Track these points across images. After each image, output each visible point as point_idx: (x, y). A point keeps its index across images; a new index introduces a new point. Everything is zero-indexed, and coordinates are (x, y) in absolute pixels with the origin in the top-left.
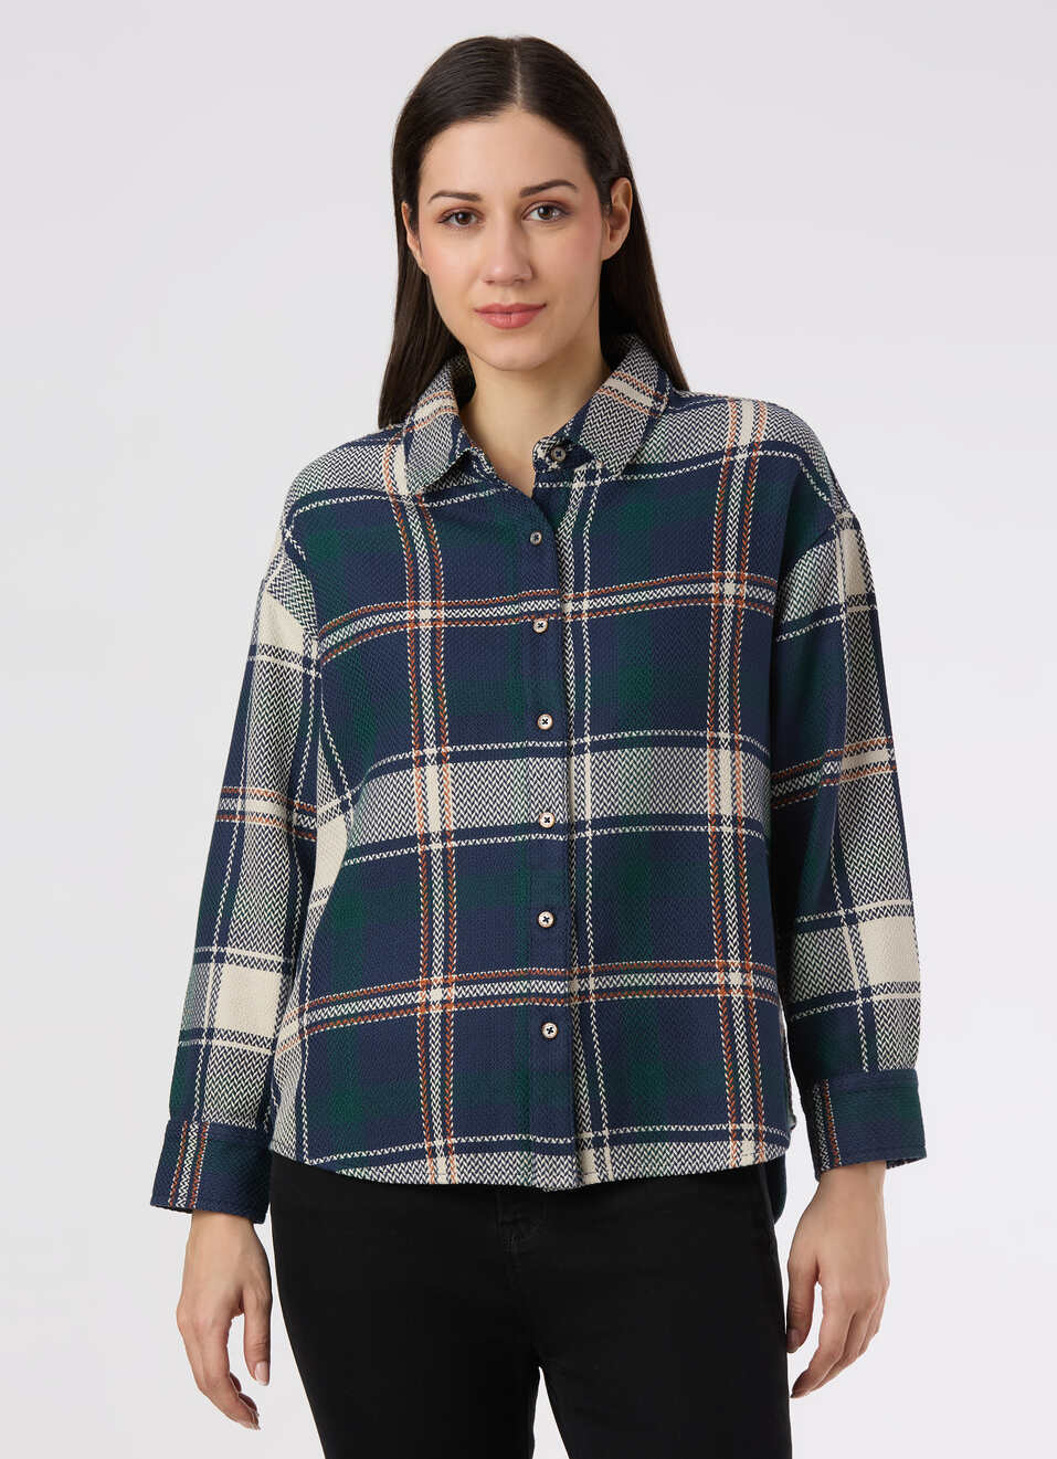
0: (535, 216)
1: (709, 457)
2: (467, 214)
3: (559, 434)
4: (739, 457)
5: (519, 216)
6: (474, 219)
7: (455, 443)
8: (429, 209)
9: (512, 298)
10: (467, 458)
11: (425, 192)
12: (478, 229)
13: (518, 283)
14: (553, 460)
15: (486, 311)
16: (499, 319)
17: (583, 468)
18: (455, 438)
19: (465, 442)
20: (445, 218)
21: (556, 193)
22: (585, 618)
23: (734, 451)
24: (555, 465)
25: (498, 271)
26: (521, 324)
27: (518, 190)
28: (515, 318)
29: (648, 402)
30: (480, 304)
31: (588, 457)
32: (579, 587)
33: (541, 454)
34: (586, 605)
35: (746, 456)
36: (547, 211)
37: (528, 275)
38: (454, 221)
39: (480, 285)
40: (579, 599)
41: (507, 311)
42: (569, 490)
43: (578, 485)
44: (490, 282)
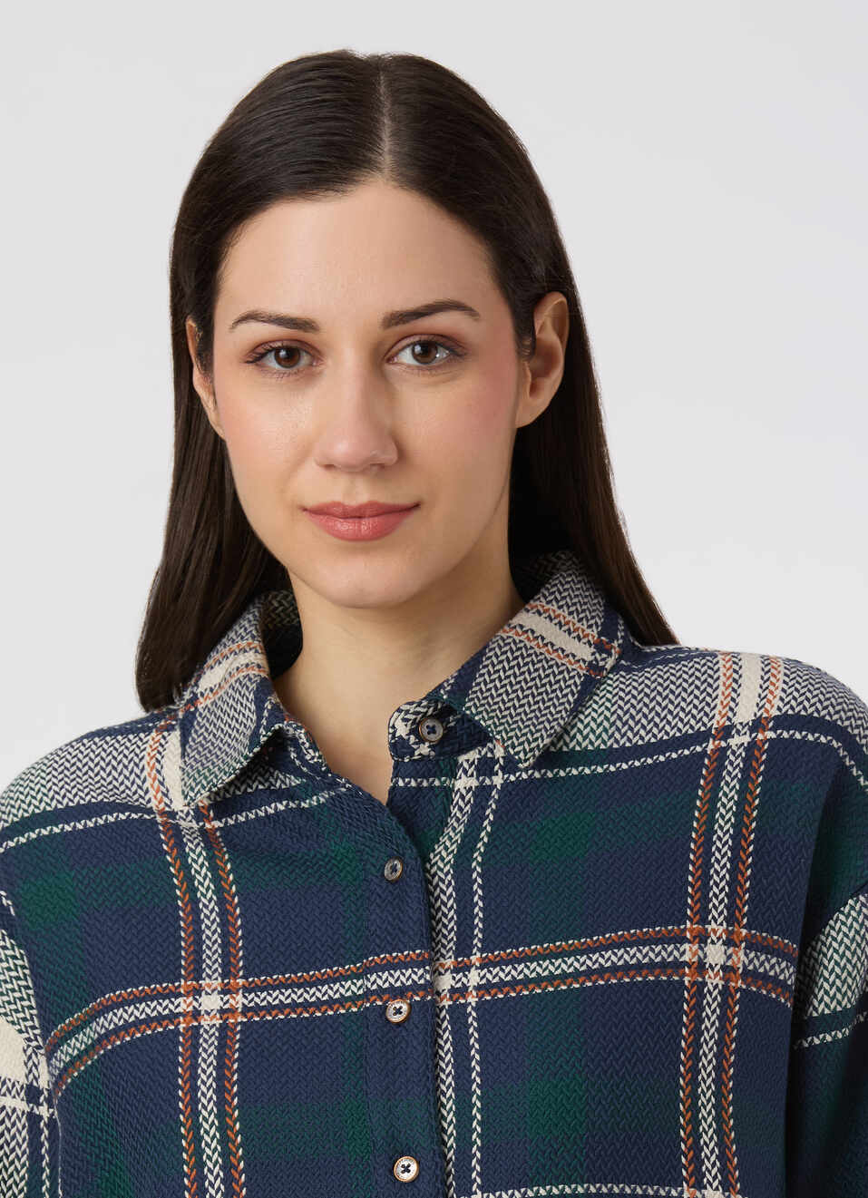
0: (406, 357)
1: (686, 741)
2: (293, 352)
3: (433, 697)
4: (735, 741)
5: (381, 357)
6: (305, 359)
7: (260, 718)
8: (230, 340)
9: (362, 493)
10: (279, 742)
11: (225, 312)
12: (310, 376)
13: (374, 469)
14: (421, 740)
15: (320, 512)
16: (345, 526)
17: (473, 755)
18: (260, 710)
19: (276, 715)
20: (256, 355)
21: (443, 319)
22: (472, 1000)
23: (726, 732)
24: (424, 749)
25: (342, 449)
26: (378, 535)
27: (379, 316)
28: (366, 526)
29: (586, 653)
30: (312, 500)
31: (480, 737)
32: (464, 948)
33: (402, 730)
34: (474, 978)
35: (746, 739)
36: (426, 349)
37: (390, 456)
38: (271, 362)
39: (311, 471)
40: (462, 969)
41: (357, 514)
42: (448, 792)
43: (464, 783)
44: (329, 467)
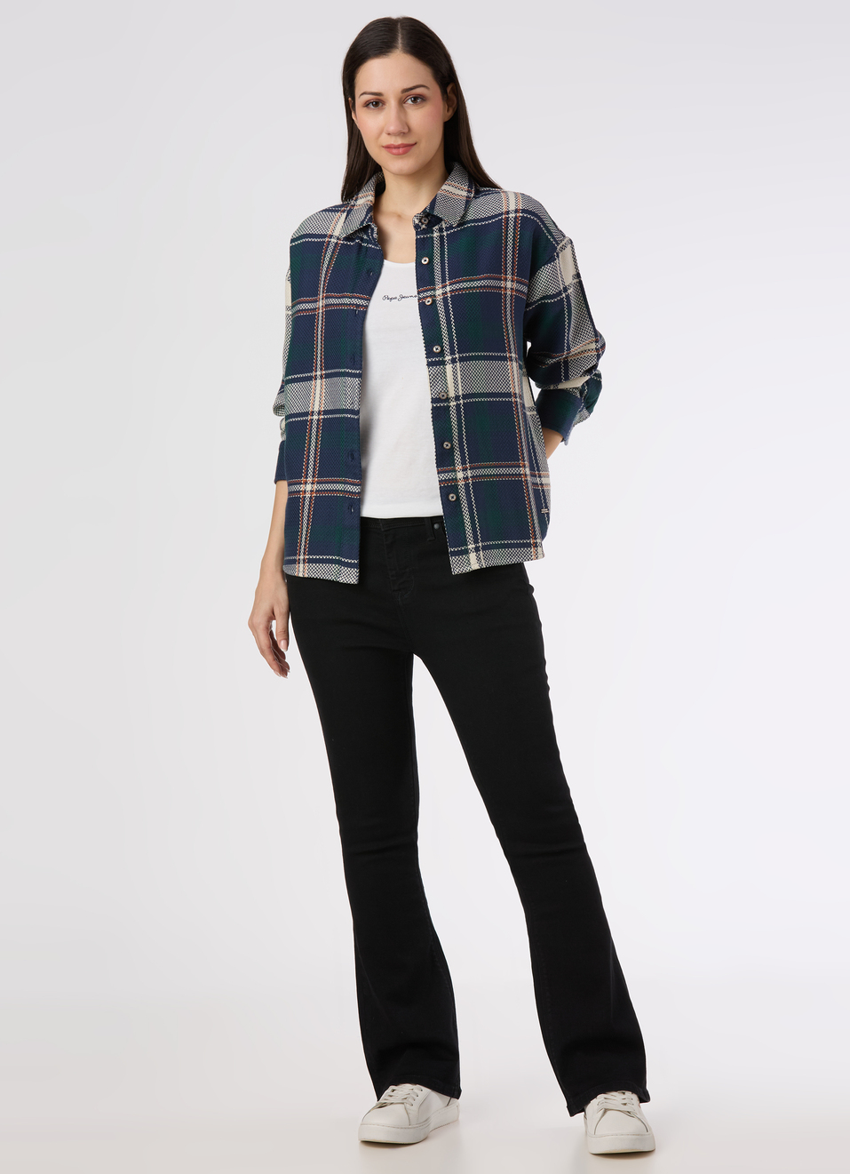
0: (410, 102)
1: (496, 216)
2: (377, 102)
3: (424, 211)
4: (511, 215)
5: (402, 102)
6: (381, 104)
8: (360, 100)
9: (399, 141)
11: (358, 92)
12: (382, 109)
13: (402, 134)
14: (423, 224)
15: (388, 147)
16: (395, 151)
17: (437, 227)
19: (370, 220)
20: (367, 104)
21: (418, 91)
22: (449, 295)
23: (508, 213)
24: (424, 226)
25: (392, 128)
26: (404, 153)
27: (400, 90)
28: (401, 150)
29: (465, 194)
30: (385, 144)
31: (439, 220)
32: (444, 281)
33: (417, 222)
34: (448, 289)
35: (514, 215)
36: (415, 99)
37: (406, 130)
38: (371, 106)
39: (384, 136)
40: (444, 287)
41: (398, 147)
42: (432, 238)
43: (436, 235)
44: (389, 134)
